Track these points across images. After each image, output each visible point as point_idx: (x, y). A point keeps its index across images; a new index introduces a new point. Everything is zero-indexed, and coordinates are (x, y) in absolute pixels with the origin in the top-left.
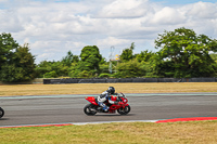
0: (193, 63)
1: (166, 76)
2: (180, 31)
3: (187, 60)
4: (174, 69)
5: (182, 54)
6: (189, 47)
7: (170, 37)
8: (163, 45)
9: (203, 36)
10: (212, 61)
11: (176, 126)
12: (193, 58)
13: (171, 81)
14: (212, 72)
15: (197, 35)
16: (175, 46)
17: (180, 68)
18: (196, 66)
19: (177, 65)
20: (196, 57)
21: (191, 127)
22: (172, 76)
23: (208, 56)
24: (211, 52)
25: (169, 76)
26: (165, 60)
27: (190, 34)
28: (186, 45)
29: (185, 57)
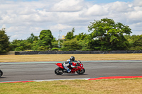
0: (113, 41)
1: (95, 50)
2: (104, 20)
3: (109, 39)
4: (100, 45)
5: (105, 35)
6: (110, 31)
7: (98, 24)
8: (93, 29)
9: (119, 24)
10: (125, 40)
11: (101, 82)
12: (113, 38)
13: (98, 53)
14: (125, 47)
15: (116, 23)
16: (101, 30)
17: (104, 44)
18: (115, 43)
19: (102, 42)
20: (115, 37)
21: (111, 83)
22: (99, 49)
23: (123, 36)
24: (124, 34)
25: (97, 50)
26: (95, 39)
27: (111, 22)
28: (108, 30)
29: (108, 37)
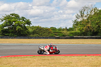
0: (18, 30)
1: (5, 36)
2: (12, 15)
3: (15, 28)
4: (9, 33)
5: (13, 25)
6: (16, 22)
7: (8, 18)
8: (4, 21)
9: (23, 18)
10: (27, 29)
11: (9, 59)
12: (18, 27)
13: (7, 38)
14: (27, 34)
15: (20, 17)
16: (10, 22)
17: (12, 32)
18: (19, 31)
19: (10, 31)
20: (20, 27)
21: (16, 60)
22: (8, 35)
23: (25, 27)
24: (26, 25)
25: (7, 36)
26: (5, 28)
27: (17, 16)
28: (15, 22)
29: (15, 27)
